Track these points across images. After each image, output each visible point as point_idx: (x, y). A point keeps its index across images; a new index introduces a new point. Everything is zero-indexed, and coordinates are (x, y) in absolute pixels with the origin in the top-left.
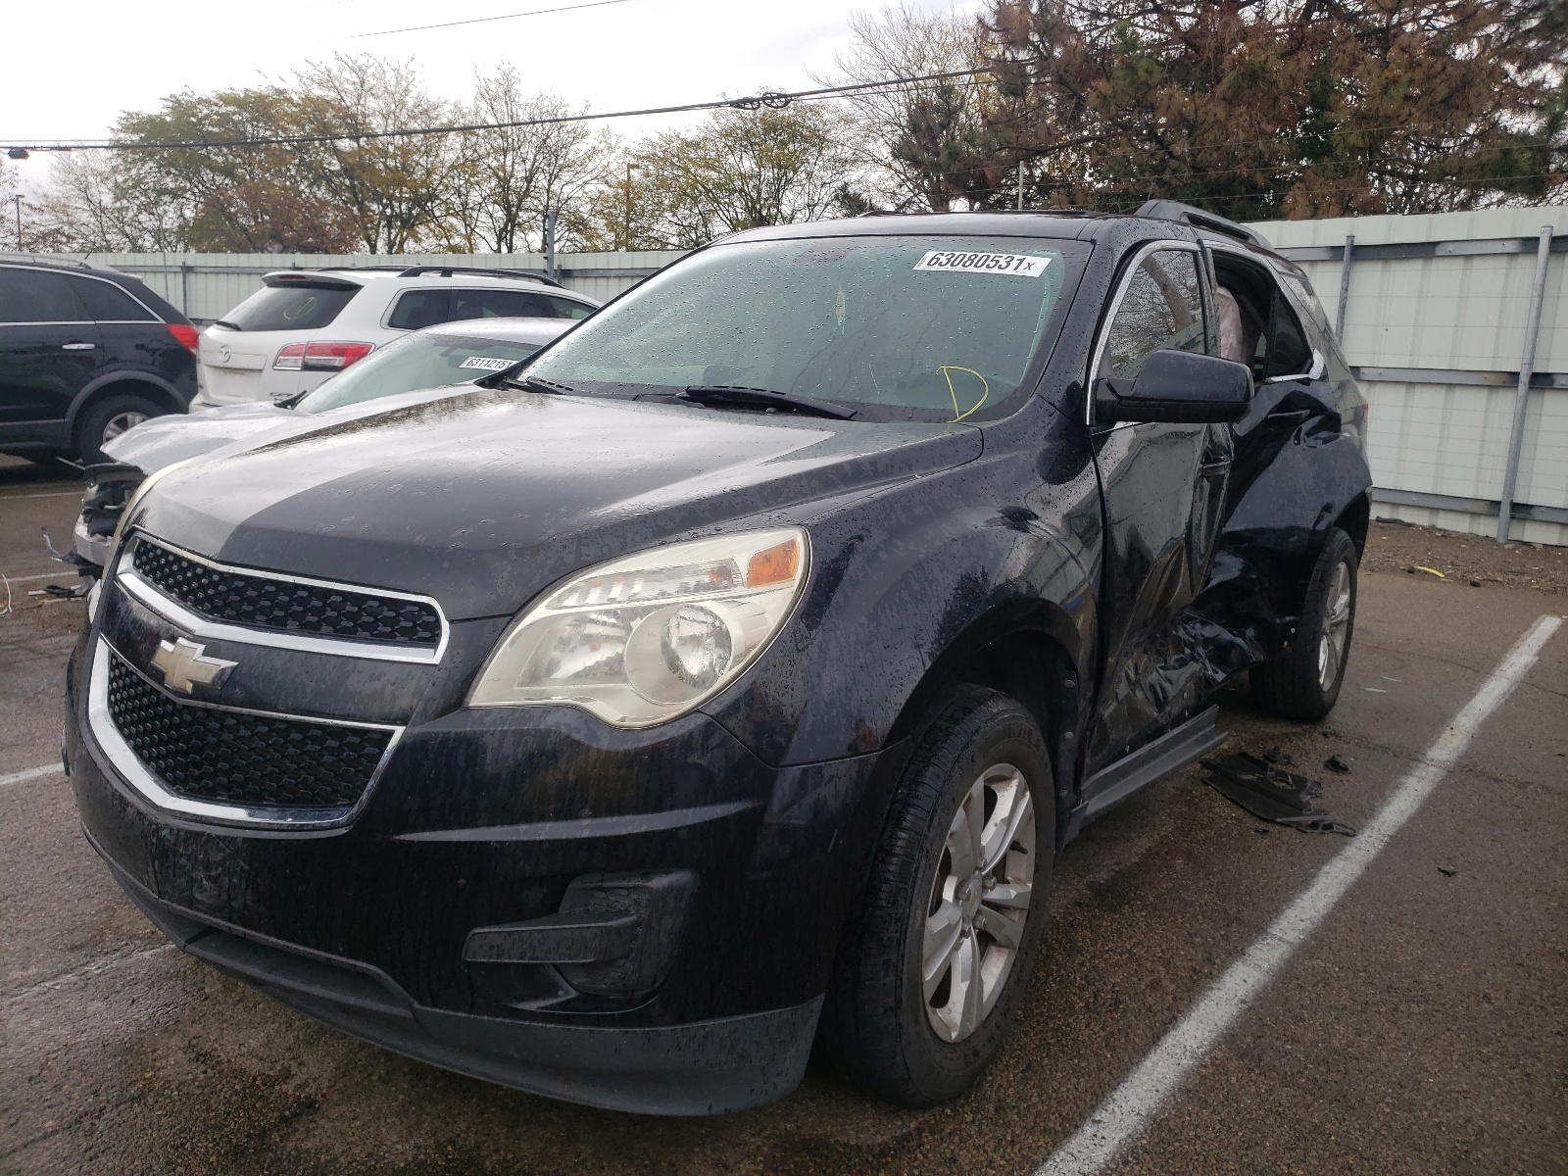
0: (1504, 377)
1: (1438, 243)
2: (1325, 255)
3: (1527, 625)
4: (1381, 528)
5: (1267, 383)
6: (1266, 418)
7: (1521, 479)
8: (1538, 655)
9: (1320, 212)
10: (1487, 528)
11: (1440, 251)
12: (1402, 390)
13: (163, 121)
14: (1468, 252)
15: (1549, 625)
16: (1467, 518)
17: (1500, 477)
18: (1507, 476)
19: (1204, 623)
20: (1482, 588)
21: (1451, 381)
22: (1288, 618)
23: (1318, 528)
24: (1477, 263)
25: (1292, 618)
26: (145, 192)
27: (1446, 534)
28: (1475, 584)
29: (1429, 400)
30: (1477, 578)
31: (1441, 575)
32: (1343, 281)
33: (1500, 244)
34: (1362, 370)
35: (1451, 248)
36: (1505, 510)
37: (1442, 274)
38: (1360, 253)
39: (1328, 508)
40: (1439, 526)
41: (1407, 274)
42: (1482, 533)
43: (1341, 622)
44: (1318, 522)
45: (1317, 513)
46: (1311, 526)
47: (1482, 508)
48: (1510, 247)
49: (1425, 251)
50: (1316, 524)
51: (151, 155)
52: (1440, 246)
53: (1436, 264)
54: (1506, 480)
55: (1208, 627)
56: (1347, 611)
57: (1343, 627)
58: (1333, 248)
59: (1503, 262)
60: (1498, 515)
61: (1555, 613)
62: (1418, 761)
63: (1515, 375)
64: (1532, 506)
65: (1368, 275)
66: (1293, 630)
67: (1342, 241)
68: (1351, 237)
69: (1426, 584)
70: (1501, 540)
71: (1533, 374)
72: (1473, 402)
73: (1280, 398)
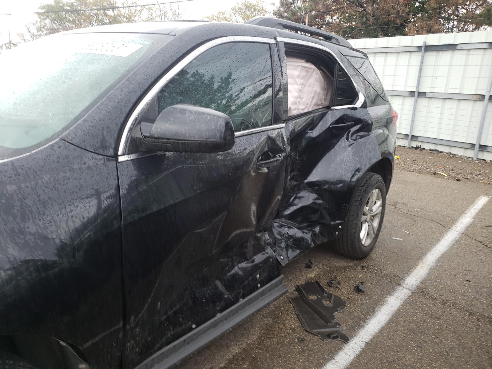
0: (480, 97)
1: (457, 44)
2: (416, 49)
3: (472, 201)
4: (431, 153)
5: (332, 110)
6: (329, 127)
7: (483, 136)
8: (474, 218)
9: (419, 33)
10: (470, 154)
11: (458, 47)
12: (441, 101)
13: (52, 6)
14: (469, 48)
15: (483, 201)
16: (462, 150)
17: (476, 135)
18: (478, 134)
19: (289, 228)
20: (461, 182)
21: (459, 98)
22: (337, 222)
23: (353, 180)
24: (472, 52)
25: (339, 221)
26: (47, 30)
27: (454, 156)
28: (458, 180)
29: (451, 105)
30: (459, 177)
31: (446, 175)
32: (422, 59)
33: (481, 44)
34: (427, 93)
35: (462, 46)
36: (477, 147)
37: (458, 57)
38: (428, 48)
39: (358, 170)
40: (452, 153)
41: (445, 57)
42: (468, 156)
43: (377, 214)
44: (353, 176)
45: (353, 173)
46: (349, 179)
47: (468, 146)
48: (485, 46)
49: (452, 47)
50: (351, 178)
51: (48, 17)
52: (458, 45)
53: (456, 52)
54: (478, 136)
55: (291, 230)
56: (381, 208)
57: (379, 216)
58: (418, 47)
59: (482, 52)
60: (474, 149)
61: (487, 195)
62: (400, 285)
63: (483, 96)
64: (487, 146)
65: (431, 57)
66: (340, 227)
67: (421, 44)
68: (425, 42)
69: (439, 179)
70: (475, 159)
71: (491, 96)
72: (467, 106)
73: (338, 117)
